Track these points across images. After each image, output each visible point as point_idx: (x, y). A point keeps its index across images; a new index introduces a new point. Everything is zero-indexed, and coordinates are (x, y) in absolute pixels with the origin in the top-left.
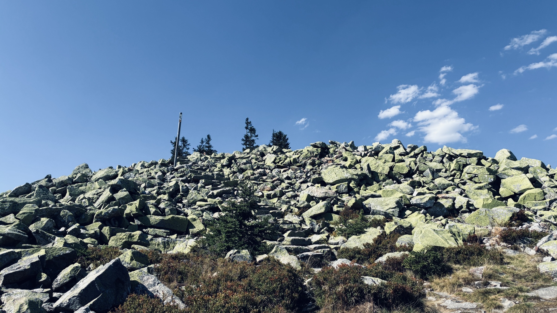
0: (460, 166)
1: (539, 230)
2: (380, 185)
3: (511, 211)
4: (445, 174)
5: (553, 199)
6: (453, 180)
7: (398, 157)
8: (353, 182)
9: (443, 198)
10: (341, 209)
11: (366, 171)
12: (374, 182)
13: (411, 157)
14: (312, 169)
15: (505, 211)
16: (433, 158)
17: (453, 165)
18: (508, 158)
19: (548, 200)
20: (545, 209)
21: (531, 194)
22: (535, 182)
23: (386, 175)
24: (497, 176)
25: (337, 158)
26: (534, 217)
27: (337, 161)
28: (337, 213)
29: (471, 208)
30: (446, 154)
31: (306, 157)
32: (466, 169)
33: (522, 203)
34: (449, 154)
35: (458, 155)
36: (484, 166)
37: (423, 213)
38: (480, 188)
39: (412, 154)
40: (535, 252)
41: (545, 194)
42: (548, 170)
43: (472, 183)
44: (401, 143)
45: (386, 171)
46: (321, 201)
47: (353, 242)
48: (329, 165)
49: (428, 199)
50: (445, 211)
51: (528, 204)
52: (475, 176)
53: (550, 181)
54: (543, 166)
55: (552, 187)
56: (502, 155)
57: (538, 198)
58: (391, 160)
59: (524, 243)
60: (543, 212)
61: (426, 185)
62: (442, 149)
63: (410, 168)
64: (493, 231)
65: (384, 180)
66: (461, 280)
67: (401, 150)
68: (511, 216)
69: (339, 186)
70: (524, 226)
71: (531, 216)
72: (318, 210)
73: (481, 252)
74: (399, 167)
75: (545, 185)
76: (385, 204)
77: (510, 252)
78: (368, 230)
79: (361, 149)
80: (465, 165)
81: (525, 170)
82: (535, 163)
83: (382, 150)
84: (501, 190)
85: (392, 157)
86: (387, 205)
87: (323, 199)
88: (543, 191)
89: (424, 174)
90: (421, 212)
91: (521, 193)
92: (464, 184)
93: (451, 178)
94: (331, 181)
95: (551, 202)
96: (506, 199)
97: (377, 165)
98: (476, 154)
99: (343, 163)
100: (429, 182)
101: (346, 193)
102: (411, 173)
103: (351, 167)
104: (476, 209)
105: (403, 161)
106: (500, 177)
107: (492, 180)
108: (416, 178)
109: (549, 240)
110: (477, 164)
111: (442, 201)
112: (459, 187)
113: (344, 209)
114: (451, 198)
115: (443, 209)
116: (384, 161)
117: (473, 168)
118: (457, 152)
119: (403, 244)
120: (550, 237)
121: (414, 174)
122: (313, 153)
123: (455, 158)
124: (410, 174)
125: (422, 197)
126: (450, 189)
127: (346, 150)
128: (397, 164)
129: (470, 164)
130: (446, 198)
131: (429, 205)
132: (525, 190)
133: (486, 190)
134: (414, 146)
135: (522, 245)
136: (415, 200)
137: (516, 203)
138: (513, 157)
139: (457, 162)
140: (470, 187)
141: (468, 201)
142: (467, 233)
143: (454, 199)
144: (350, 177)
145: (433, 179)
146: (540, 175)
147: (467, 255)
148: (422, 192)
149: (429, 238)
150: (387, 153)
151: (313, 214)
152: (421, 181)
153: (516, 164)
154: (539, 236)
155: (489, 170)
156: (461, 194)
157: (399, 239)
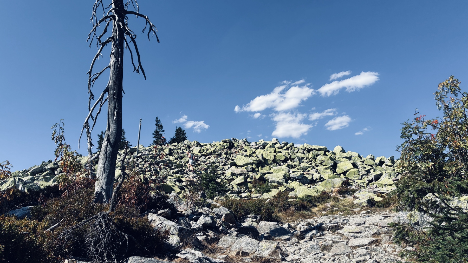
0: (314, 156)
1: (355, 189)
2: (270, 167)
3: (342, 180)
4: (306, 160)
5: (363, 174)
6: (311, 164)
7: (277, 150)
8: (254, 165)
9: (307, 174)
10: (252, 180)
11: (261, 159)
12: (266, 165)
13: (285, 150)
14: (226, 157)
15: (339, 180)
16: (298, 150)
17: (311, 155)
18: (341, 151)
19: (361, 175)
20: (359, 179)
21: (352, 171)
22: (355, 165)
23: (272, 161)
24: (335, 162)
25: (240, 150)
26: (353, 183)
27: (241, 152)
28: (250, 182)
29: (322, 179)
30: (306, 148)
31: (220, 149)
32: (318, 158)
33: (348, 177)
34: (308, 148)
35: (313, 149)
36: (328, 156)
37: (298, 182)
38: (326, 169)
39: (285, 148)
40: (353, 198)
41: (359, 172)
42: (361, 158)
43: (321, 166)
44: (278, 141)
45: (272, 158)
46: (239, 176)
47: (265, 196)
48: (237, 154)
49: (300, 174)
50: (309, 181)
51: (351, 177)
52: (323, 162)
53: (362, 164)
54: (359, 156)
55: (363, 168)
56: (337, 149)
57: (356, 173)
58: (273, 152)
59: (348, 194)
60: (357, 181)
61: (296, 167)
62: (303, 145)
63: (286, 156)
64: (334, 190)
65: (271, 164)
66: (321, 209)
67: (278, 145)
68: (342, 182)
69: (247, 167)
70: (348, 188)
71: (352, 183)
72: (240, 181)
73: (329, 197)
74: (279, 156)
75: (360, 167)
76: (277, 177)
77: (342, 198)
78: (272, 190)
79: (253, 144)
80: (317, 155)
81: (350, 158)
82: (355, 155)
83: (267, 145)
84: (337, 169)
85: (274, 150)
86: (279, 177)
87: (240, 175)
88: (359, 170)
89: (294, 160)
90: (297, 181)
91: (347, 171)
92: (317, 166)
93: (310, 163)
94: (241, 164)
95: (362, 176)
96: (340, 174)
97: (267, 154)
98: (323, 148)
99: (245, 153)
100: (297, 165)
101: (251, 172)
102: (286, 159)
103: (250, 155)
104: (324, 180)
105: (281, 152)
106: (337, 162)
107: (332, 164)
108: (289, 162)
109: (359, 192)
110: (324, 155)
111: (307, 176)
112: (315, 168)
113: (253, 180)
114: (311, 174)
115: (308, 180)
116: (269, 152)
117: (322, 157)
118: (313, 147)
119: (292, 196)
120: (360, 191)
121: (288, 160)
122: (224, 146)
123: (311, 151)
124: (285, 161)
125: (296, 173)
126: (309, 169)
127: (246, 145)
128: (278, 154)
129: (320, 155)
130: (308, 174)
131: (300, 178)
132: (349, 170)
133: (329, 170)
134: (286, 143)
135: (347, 195)
136: (292, 175)
137: (345, 176)
138: (343, 151)
139: (313, 153)
140: (320, 168)
141: (320, 176)
142: (321, 191)
143: (313, 175)
144: (253, 162)
145: (300, 163)
146: (357, 161)
147: (323, 199)
148: (295, 171)
149: (305, 192)
150: (270, 147)
151: (237, 183)
152: (293, 165)
153: (345, 155)
154: (354, 191)
155: (331, 158)
156: (316, 172)
157: (290, 193)
